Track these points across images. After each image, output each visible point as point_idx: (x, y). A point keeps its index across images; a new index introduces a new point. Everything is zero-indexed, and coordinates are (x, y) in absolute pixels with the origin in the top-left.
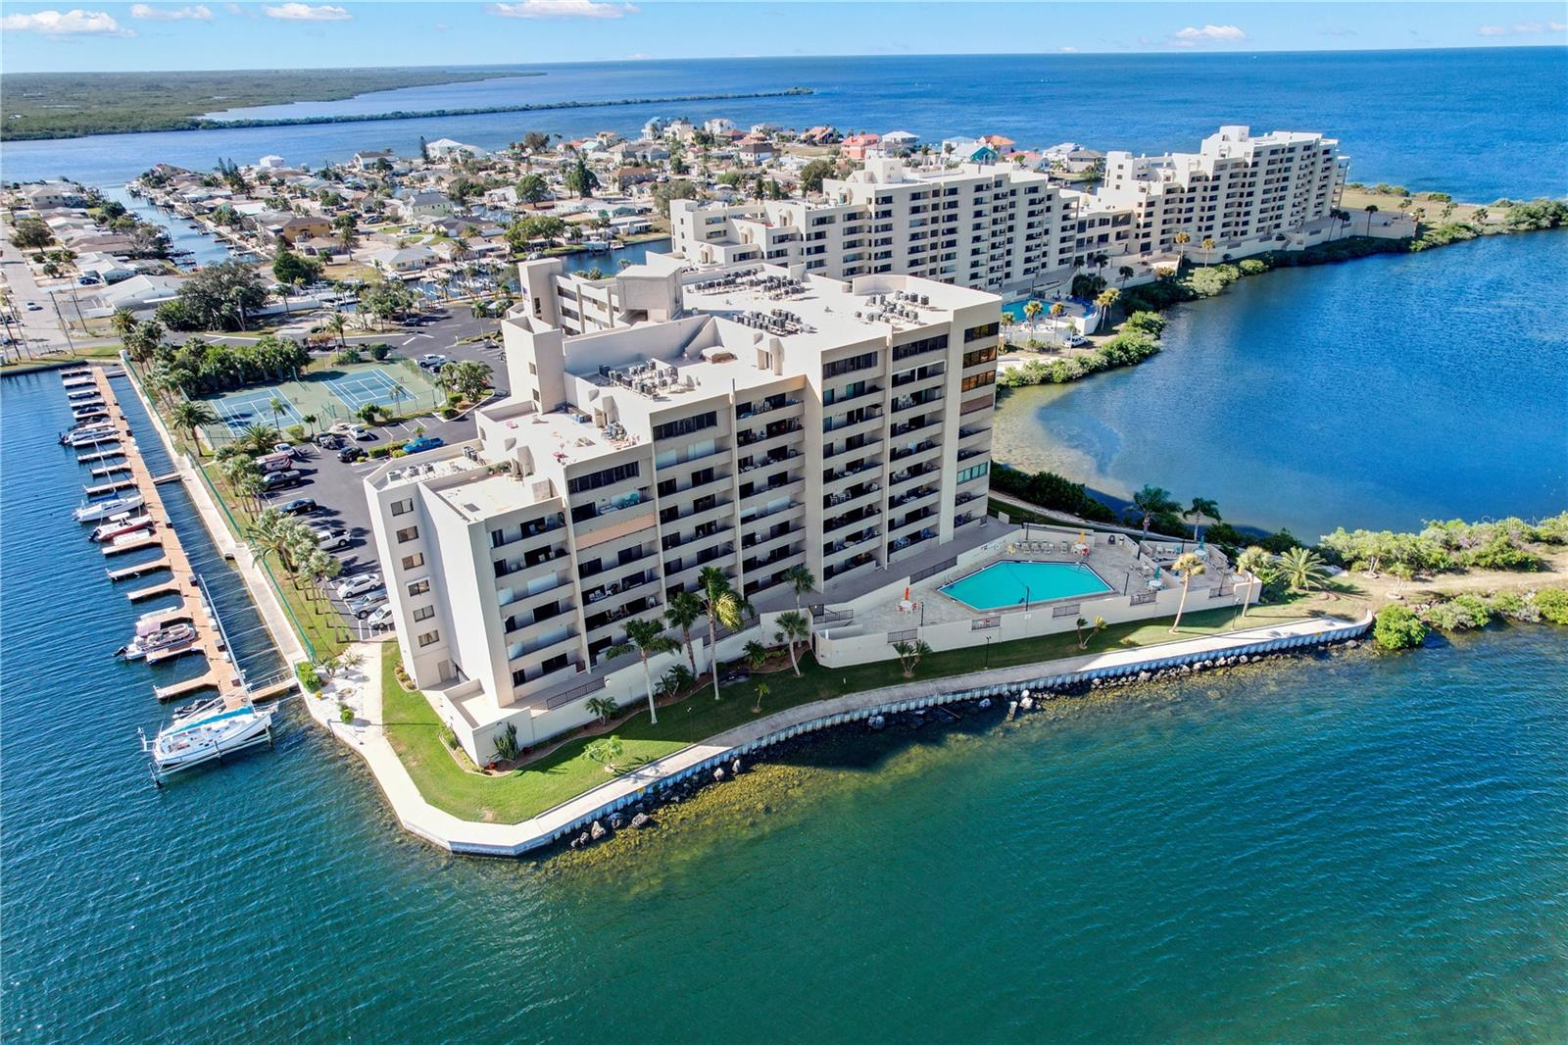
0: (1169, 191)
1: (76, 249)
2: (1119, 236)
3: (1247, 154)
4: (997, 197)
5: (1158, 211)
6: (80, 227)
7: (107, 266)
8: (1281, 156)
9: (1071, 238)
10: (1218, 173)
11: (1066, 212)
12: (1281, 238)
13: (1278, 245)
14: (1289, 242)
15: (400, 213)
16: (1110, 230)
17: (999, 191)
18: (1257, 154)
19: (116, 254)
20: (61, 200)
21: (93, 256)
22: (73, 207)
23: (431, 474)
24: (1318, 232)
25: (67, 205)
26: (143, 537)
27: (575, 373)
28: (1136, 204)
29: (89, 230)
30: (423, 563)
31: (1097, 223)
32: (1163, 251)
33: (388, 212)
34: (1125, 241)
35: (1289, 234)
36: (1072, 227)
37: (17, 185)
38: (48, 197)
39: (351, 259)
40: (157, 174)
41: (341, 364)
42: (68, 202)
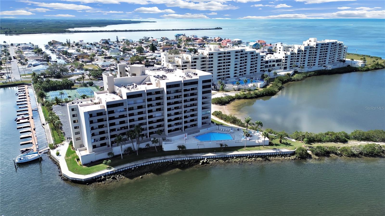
0: (292, 54)
1: (28, 59)
2: (278, 65)
3: (314, 45)
4: (241, 54)
5: (289, 59)
6: (31, 54)
7: (33, 63)
8: (324, 46)
9: (263, 65)
10: (305, 50)
11: (262, 59)
12: (324, 66)
13: (324, 68)
14: (327, 67)
15: (107, 54)
16: (276, 64)
17: (242, 53)
18: (317, 45)
19: (37, 60)
20: (28, 48)
21: (32, 60)
22: (31, 49)
23: (82, 104)
24: (336, 65)
25: (29, 49)
26: (26, 120)
27: (117, 86)
28: (283, 57)
29: (33, 55)
30: (78, 122)
31: (272, 61)
32: (290, 69)
33: (104, 53)
34: (280, 66)
35: (327, 65)
36: (264, 62)
37: (19, 44)
38: (25, 47)
39: (92, 64)
40: (52, 42)
41: (81, 86)
42: (30, 48)
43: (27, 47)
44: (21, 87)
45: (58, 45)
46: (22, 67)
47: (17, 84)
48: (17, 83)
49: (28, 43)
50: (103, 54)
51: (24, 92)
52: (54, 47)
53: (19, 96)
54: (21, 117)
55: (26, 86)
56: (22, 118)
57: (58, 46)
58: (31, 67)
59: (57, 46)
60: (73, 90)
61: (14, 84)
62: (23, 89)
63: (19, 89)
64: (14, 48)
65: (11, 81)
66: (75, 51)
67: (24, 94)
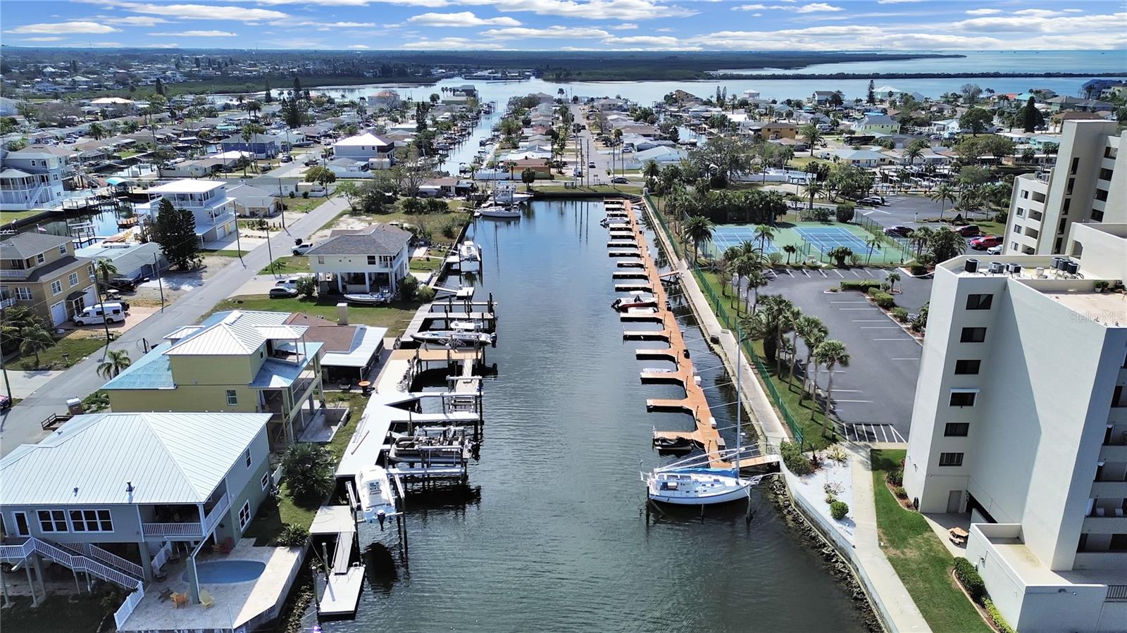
1: (622, 132)
6: (624, 120)
15: (852, 129)
19: (645, 136)
21: (632, 135)
25: (619, 110)
26: (649, 312)
29: (632, 123)
33: (842, 128)
37: (592, 100)
38: (609, 105)
39: (812, 155)
40: (674, 96)
41: (809, 219)
42: (621, 109)
43: (614, 105)
44: (613, 203)
45: (692, 103)
46: (608, 152)
47: (603, 194)
48: (600, 190)
49: (613, 97)
50: (833, 129)
51: (627, 219)
52: (682, 107)
53: (613, 229)
54: (632, 296)
55: (627, 202)
56: (635, 301)
57: (693, 106)
58: (630, 152)
59: (688, 105)
60: (785, 229)
61: (593, 192)
62: (619, 209)
63: (607, 209)
64: (580, 107)
65: (586, 184)
66: (748, 119)
67: (624, 226)
